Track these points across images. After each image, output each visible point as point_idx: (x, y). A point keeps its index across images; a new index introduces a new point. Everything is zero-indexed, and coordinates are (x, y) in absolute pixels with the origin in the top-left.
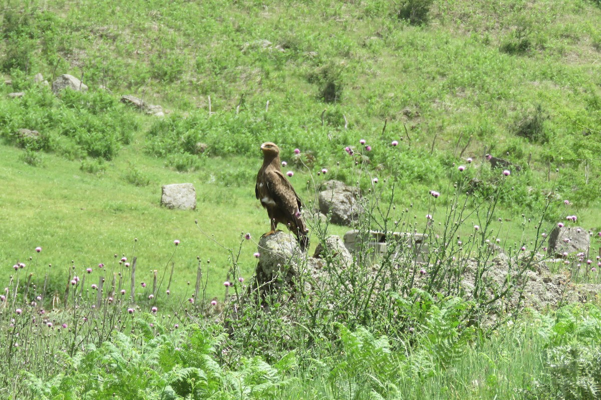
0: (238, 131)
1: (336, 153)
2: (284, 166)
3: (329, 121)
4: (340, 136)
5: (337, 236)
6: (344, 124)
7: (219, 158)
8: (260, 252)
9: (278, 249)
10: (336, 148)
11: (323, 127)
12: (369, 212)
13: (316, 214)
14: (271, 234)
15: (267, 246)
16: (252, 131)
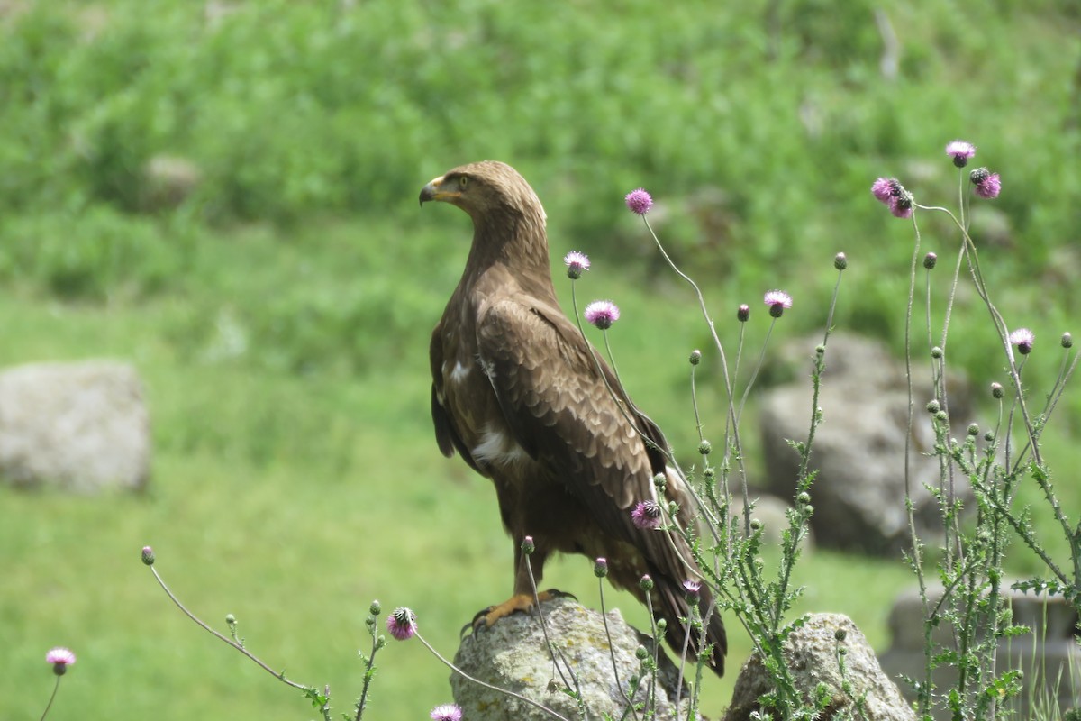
0: (357, 99)
1: (843, 199)
2: (574, 272)
3: (808, 40)
4: (863, 113)
5: (843, 617)
6: (876, 54)
7: (258, 236)
8: (461, 702)
9: (552, 687)
10: (840, 173)
11: (775, 74)
12: (993, 496)
13: (736, 508)
14: (516, 612)
15: (495, 670)
16: (422, 96)
